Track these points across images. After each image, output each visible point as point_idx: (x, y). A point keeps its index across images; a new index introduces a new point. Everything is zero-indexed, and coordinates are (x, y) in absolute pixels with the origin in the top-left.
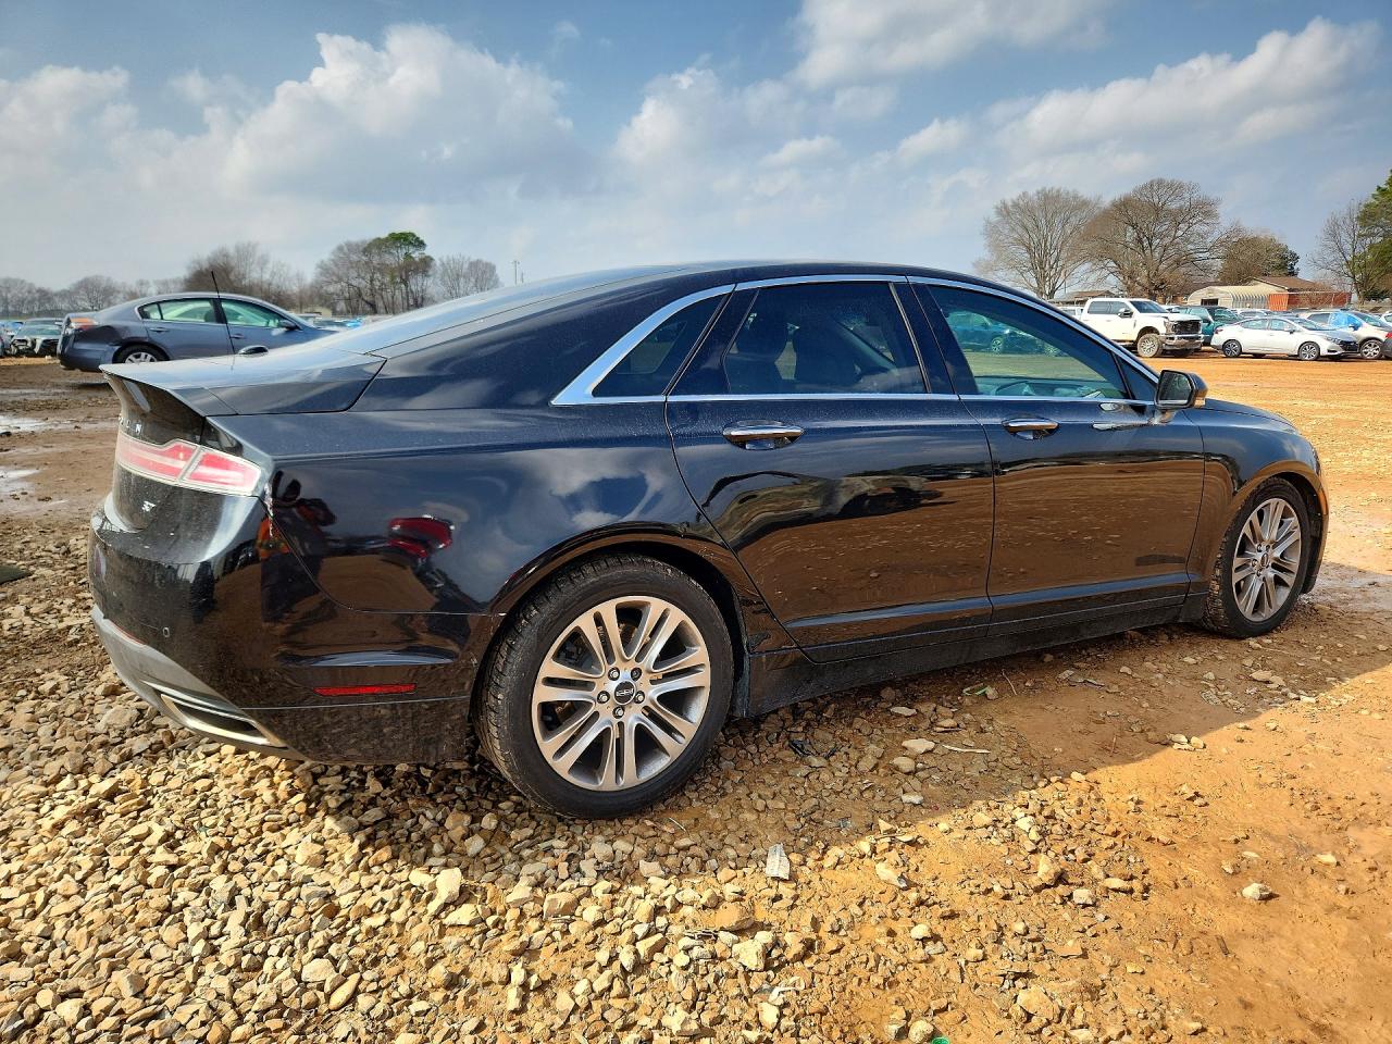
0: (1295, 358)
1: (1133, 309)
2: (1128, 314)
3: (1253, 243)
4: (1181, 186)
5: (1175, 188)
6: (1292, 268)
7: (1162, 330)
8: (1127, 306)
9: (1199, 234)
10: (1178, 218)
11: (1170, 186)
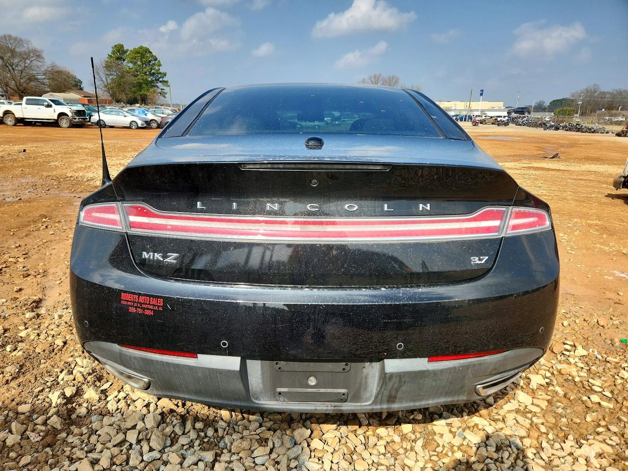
0: (129, 128)
1: (51, 103)
2: (49, 106)
3: (60, 72)
4: (21, 40)
5: (19, 41)
6: (80, 87)
7: (70, 114)
8: (48, 102)
9: (37, 66)
10: (25, 56)
11: (16, 39)
